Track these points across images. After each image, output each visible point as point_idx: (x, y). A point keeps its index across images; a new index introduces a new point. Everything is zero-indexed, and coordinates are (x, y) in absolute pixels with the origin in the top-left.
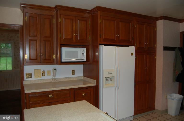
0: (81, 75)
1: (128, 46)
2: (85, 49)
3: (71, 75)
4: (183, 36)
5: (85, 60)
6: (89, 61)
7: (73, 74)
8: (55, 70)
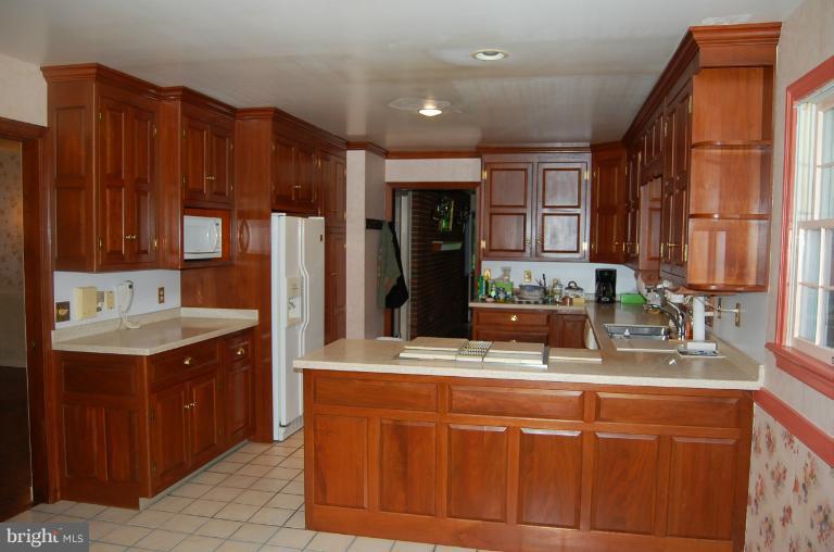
0: (178, 302)
2: (219, 221)
3: (154, 306)
4: (394, 191)
5: (220, 255)
6: (231, 258)
7: (161, 301)
8: (131, 287)
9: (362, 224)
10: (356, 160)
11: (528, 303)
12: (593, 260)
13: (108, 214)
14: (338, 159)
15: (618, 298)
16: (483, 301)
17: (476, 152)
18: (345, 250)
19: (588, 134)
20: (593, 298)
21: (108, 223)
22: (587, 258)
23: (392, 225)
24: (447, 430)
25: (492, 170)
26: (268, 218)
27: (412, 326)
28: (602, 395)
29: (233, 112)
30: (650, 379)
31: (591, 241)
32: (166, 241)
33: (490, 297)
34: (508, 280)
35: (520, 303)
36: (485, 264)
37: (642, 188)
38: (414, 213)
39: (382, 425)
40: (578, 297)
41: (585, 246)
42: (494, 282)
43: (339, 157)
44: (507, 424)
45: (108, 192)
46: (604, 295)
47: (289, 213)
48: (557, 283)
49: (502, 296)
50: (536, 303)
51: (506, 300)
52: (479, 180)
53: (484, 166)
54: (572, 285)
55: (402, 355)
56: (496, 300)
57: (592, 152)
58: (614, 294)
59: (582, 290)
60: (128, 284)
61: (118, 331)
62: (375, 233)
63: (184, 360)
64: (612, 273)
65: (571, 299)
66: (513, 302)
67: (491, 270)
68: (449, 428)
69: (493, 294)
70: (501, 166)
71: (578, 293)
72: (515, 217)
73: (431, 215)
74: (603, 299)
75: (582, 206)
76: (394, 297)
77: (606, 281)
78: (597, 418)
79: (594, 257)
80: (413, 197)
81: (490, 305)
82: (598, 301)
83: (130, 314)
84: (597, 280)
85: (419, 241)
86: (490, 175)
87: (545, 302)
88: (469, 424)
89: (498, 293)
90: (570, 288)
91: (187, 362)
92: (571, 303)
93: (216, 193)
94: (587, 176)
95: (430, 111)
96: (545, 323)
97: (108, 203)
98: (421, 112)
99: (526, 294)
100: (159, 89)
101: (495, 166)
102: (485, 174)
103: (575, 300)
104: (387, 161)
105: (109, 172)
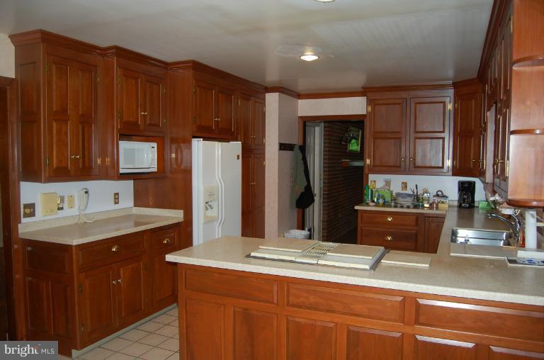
0: (131, 203)
1: (228, 140)
2: (155, 145)
3: (111, 206)
4: (305, 123)
5: (155, 170)
6: (164, 172)
7: (116, 203)
8: (86, 192)
9: (277, 147)
10: (272, 100)
11: (402, 207)
12: (454, 174)
13: (55, 140)
14: (258, 100)
15: (476, 204)
16: (368, 205)
17: (363, 92)
18: (264, 167)
19: (450, 73)
20: (456, 203)
21: (55, 146)
22: (451, 173)
23: (303, 149)
24: (285, 321)
25: (375, 105)
26: (190, 142)
27: (323, 221)
28: (422, 301)
29: (165, 65)
30: (466, 291)
31: (454, 159)
32: (108, 160)
33: (374, 201)
34: (389, 190)
35: (396, 207)
36: (372, 177)
37: (488, 113)
38: (325, 139)
39: (234, 312)
40: (443, 202)
41: (448, 163)
42: (377, 191)
43: (259, 98)
44: (336, 320)
45: (55, 124)
46: (464, 202)
47: (205, 139)
48: (426, 192)
49: (381, 201)
50: (408, 207)
51: (384, 205)
52: (365, 113)
53: (369, 102)
54: (440, 193)
55: (253, 254)
56: (377, 204)
57: (454, 88)
58: (474, 201)
59: (447, 197)
60: (85, 190)
61: (76, 224)
62: (287, 154)
63: (112, 247)
64: (472, 185)
65: (437, 205)
66: (390, 206)
67: (377, 181)
68: (287, 319)
69: (375, 200)
70: (381, 102)
71: (443, 200)
72: (393, 141)
73: (341, 141)
74: (463, 205)
75: (447, 131)
76: (304, 200)
77: (467, 190)
78: (417, 322)
79: (456, 172)
80: (325, 127)
81: (372, 208)
82: (460, 206)
83: (86, 212)
84: (459, 190)
85: (329, 159)
86: (373, 109)
87: (416, 207)
88: (303, 317)
89: (378, 199)
90: (438, 195)
91: (114, 250)
92: (437, 208)
93: (150, 125)
94: (450, 107)
95: (309, 57)
96: (414, 223)
97: (55, 132)
98: (303, 58)
99: (401, 200)
100: (101, 49)
101: (378, 102)
102: (370, 109)
103: (440, 205)
104: (300, 101)
105: (55, 109)
